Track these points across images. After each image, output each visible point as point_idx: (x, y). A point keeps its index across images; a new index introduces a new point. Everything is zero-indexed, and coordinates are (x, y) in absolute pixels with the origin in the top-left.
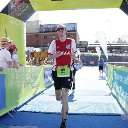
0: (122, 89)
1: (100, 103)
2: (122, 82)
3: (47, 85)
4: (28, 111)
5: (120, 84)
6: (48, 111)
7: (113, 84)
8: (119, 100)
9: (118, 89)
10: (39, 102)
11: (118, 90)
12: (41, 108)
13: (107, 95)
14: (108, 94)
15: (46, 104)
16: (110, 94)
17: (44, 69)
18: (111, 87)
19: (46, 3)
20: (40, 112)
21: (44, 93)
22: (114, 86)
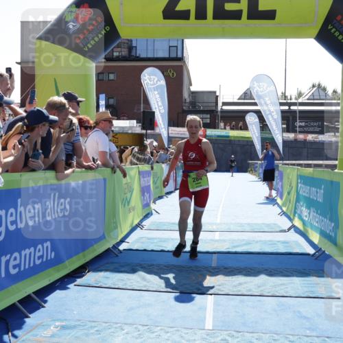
0: (314, 212)
2: (313, 200)
5: (311, 203)
7: (295, 208)
8: (307, 234)
9: (306, 214)
10: (148, 239)
11: (306, 216)
12: (162, 246)
13: (285, 231)
14: (285, 228)
16: (289, 229)
17: (139, 174)
18: (292, 217)
19: (150, 24)
21: (143, 227)
22: (299, 212)
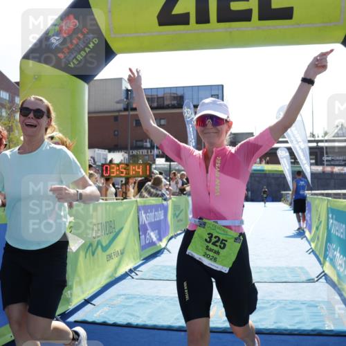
1: (293, 302)
3: (144, 251)
4: (97, 321)
6: (150, 323)
7: (326, 250)
9: (340, 262)
10: (127, 299)
11: (341, 265)
12: (132, 315)
13: (311, 281)
14: (314, 276)
15: (144, 303)
16: (319, 278)
17: (139, 209)
18: (322, 259)
19: (145, 33)
20: (129, 326)
21: (137, 275)
22: (330, 255)
